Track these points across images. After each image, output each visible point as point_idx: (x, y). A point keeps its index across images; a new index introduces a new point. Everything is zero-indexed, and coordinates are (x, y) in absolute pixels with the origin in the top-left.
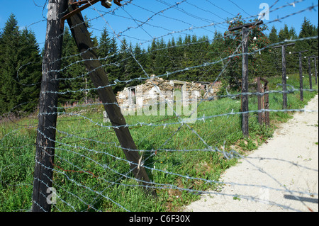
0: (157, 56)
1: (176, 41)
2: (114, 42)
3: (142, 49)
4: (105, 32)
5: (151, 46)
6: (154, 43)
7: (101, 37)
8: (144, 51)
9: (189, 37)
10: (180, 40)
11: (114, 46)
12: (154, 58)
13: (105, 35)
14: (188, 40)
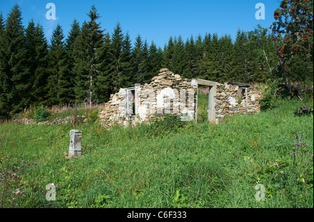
0: (174, 55)
1: (195, 40)
2: (128, 38)
3: (157, 48)
4: (118, 28)
5: (167, 44)
6: (171, 41)
7: (114, 33)
8: (160, 49)
9: (210, 35)
10: (200, 38)
11: (127, 43)
12: (170, 57)
13: (118, 31)
14: (208, 38)
